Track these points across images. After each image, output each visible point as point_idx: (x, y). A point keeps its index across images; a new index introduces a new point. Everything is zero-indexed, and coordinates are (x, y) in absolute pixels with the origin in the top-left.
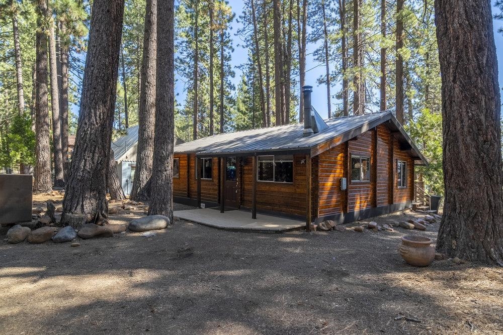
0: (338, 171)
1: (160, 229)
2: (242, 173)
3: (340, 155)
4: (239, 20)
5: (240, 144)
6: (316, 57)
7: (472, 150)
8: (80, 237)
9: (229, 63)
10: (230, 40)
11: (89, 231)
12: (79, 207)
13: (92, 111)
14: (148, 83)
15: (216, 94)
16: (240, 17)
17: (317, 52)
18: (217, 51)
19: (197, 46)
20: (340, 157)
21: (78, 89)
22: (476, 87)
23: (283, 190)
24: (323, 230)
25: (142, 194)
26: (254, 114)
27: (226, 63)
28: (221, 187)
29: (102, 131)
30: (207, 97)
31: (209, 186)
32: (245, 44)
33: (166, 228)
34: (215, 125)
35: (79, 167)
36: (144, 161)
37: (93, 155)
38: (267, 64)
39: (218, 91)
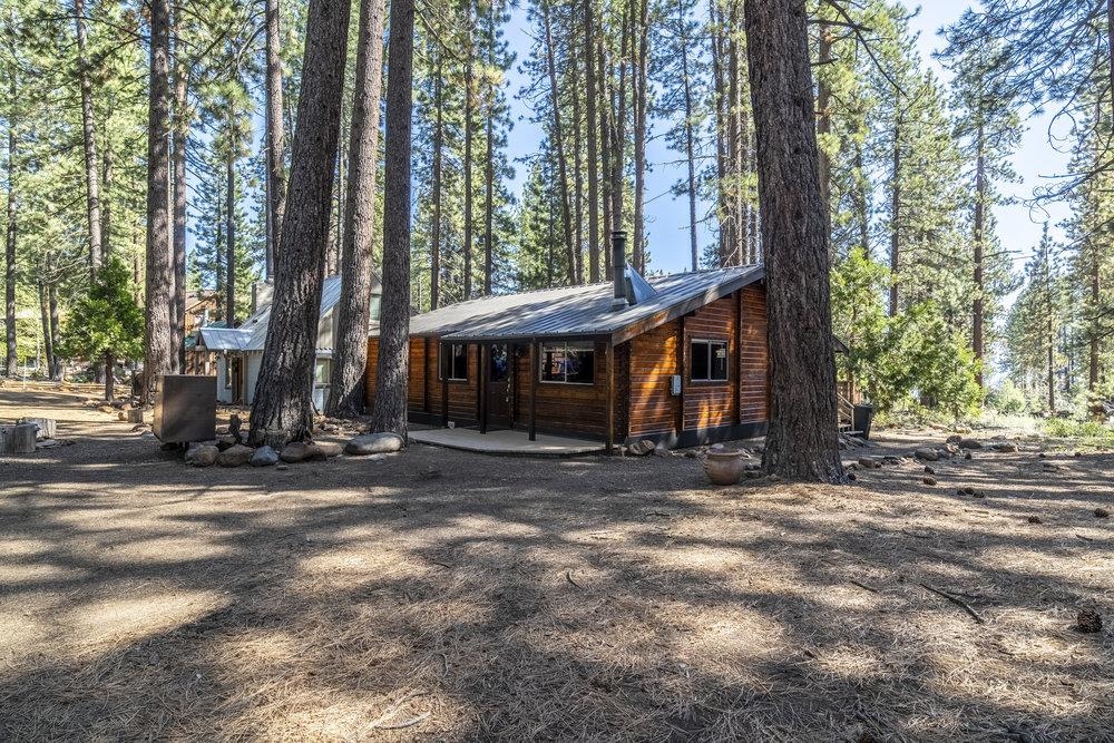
0: (667, 364)
1: (391, 451)
2: (516, 369)
3: (671, 339)
4: (523, 68)
5: (515, 321)
6: (672, 143)
7: (793, 339)
8: (282, 460)
9: (503, 150)
10: (505, 108)
11: (294, 452)
12: (275, 420)
13: (295, 283)
14: (358, 215)
15: (477, 212)
16: (525, 63)
17: (672, 133)
18: (480, 128)
19: (440, 118)
20: (670, 342)
21: (195, 200)
22: (794, 261)
23: (579, 395)
24: (635, 455)
25: (345, 407)
26: (551, 251)
27: (497, 151)
28: (482, 392)
29: (308, 311)
30: (458, 220)
31: (463, 392)
32: (534, 115)
33: (399, 450)
34: (475, 271)
35: (275, 364)
36: (350, 350)
37: (295, 346)
38: (577, 153)
39: (481, 206)
